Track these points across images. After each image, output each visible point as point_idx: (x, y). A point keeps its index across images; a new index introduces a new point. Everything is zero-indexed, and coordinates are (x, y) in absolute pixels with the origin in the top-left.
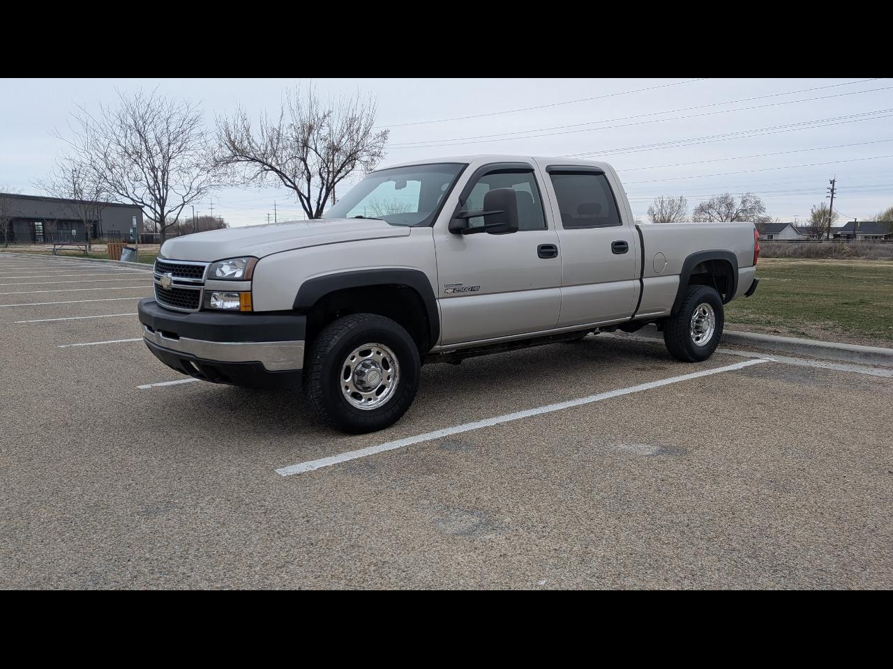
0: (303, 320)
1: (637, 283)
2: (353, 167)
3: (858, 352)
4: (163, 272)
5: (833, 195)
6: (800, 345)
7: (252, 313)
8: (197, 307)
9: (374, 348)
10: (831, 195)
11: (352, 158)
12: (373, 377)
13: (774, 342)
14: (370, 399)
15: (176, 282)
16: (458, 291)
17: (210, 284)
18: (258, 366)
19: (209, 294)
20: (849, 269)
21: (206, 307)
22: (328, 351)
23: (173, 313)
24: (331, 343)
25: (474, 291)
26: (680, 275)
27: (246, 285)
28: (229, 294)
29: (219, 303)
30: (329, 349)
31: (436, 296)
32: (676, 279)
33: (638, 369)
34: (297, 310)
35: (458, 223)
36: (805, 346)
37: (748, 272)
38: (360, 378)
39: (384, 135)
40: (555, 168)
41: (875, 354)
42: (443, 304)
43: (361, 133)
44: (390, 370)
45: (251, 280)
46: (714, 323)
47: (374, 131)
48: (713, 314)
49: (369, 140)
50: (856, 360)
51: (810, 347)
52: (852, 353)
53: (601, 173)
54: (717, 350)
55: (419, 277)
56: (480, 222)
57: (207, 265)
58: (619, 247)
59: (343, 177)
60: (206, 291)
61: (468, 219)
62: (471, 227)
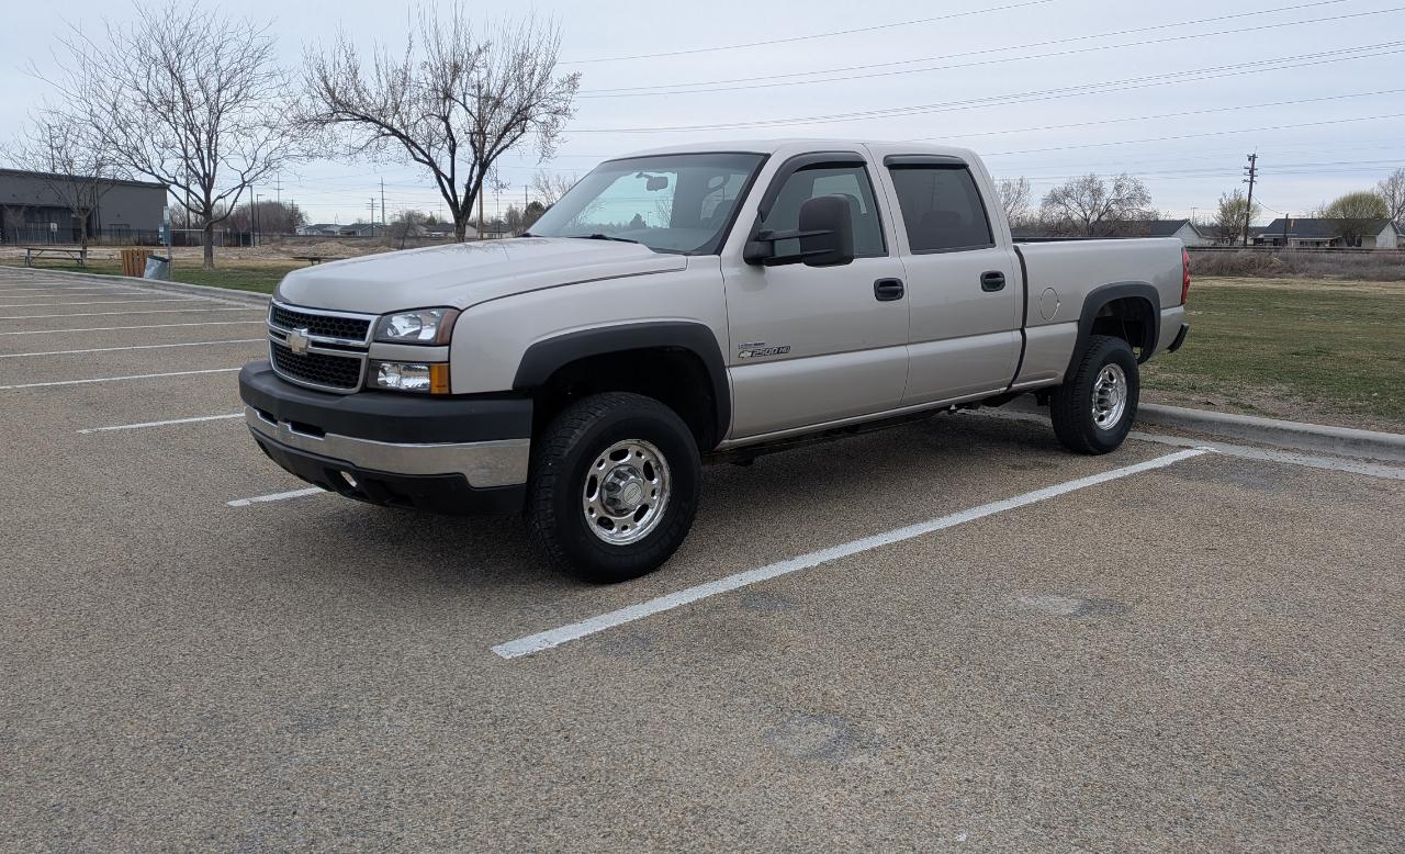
0: (527, 405)
1: (1018, 335)
2: (523, 131)
3: (1342, 439)
4: (291, 327)
5: (1252, 178)
6: (1250, 427)
7: (450, 397)
8: (355, 385)
9: (632, 445)
10: (1249, 178)
11: (521, 117)
12: (632, 492)
13: (1211, 422)
14: (625, 528)
15: (315, 344)
16: (760, 354)
17: (378, 350)
18: (457, 481)
19: (375, 366)
20: (1284, 294)
21: (370, 385)
22: (566, 454)
23: (313, 394)
24: (570, 441)
25: (781, 353)
26: (1079, 321)
27: (439, 353)
28: (409, 366)
29: (391, 380)
30: (567, 451)
31: (726, 364)
32: (1072, 328)
33: (1015, 467)
34: (521, 390)
35: (759, 248)
36: (1261, 428)
37: (1173, 315)
38: (612, 495)
39: (573, 80)
40: (897, 160)
41: (1368, 442)
42: (736, 375)
43: (536, 78)
44: (655, 481)
45: (449, 344)
46: (1125, 394)
47: (558, 74)
48: (1124, 380)
49: (549, 89)
50: (1339, 450)
51: (1267, 429)
52: (1332, 439)
53: (964, 166)
54: (1130, 435)
55: (700, 333)
56: (795, 248)
57: (373, 319)
58: (992, 281)
59: (506, 147)
60: (370, 361)
61: (772, 242)
62: (778, 254)
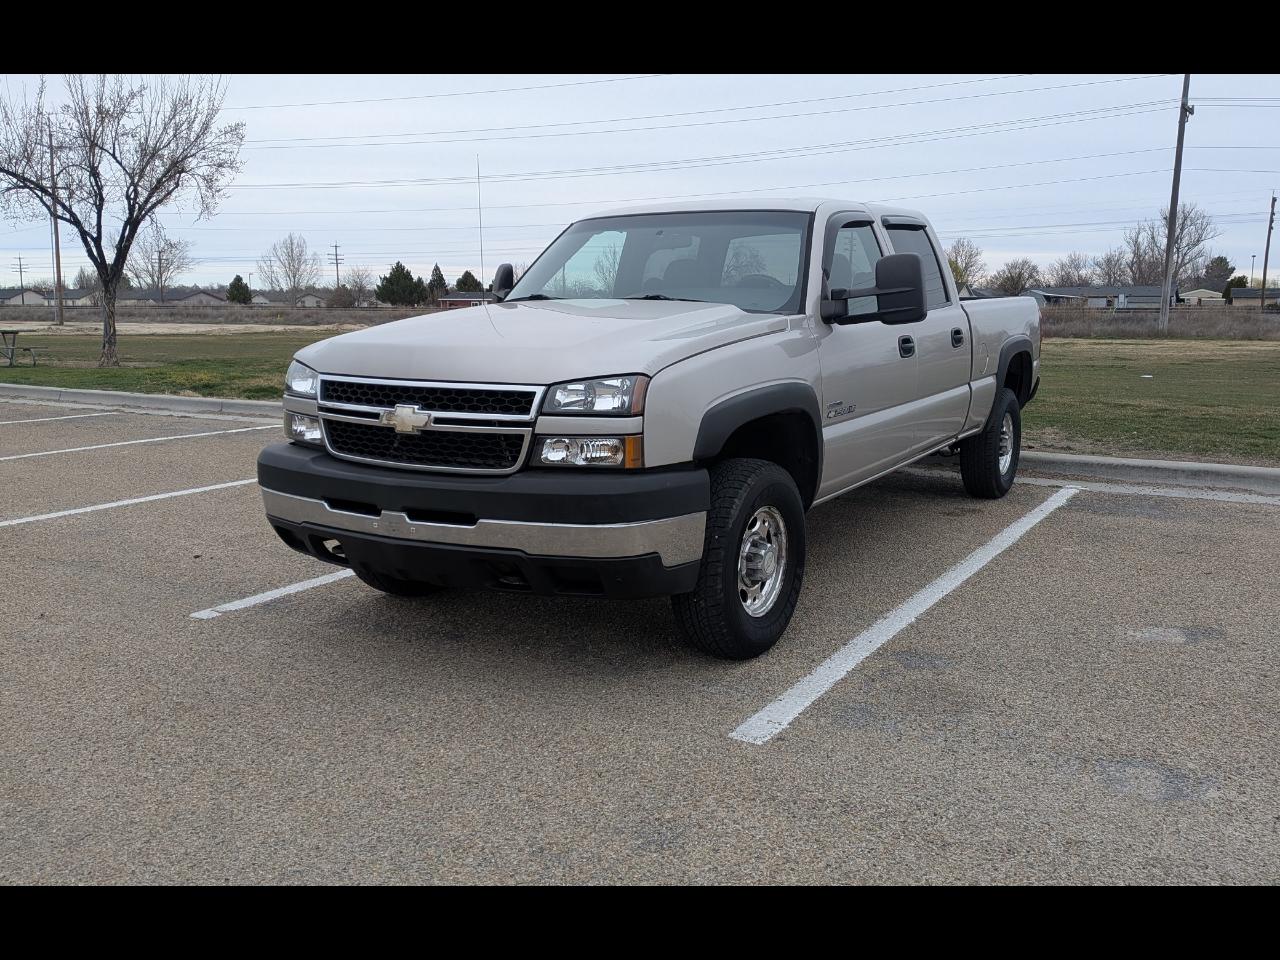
0: (703, 475)
1: (967, 388)
2: (177, 185)
3: (1183, 471)
4: (392, 404)
6: (1101, 465)
7: (643, 471)
8: (510, 465)
9: (760, 512)
11: (176, 168)
12: (769, 561)
13: (1063, 463)
14: (755, 599)
15: (438, 421)
16: (839, 413)
17: (545, 424)
18: (654, 559)
19: (538, 441)
21: (534, 463)
22: (730, 526)
24: (732, 511)
25: (850, 412)
26: (996, 374)
27: (629, 425)
29: (553, 455)
30: (731, 522)
31: (822, 424)
32: (991, 380)
34: (699, 462)
35: (834, 307)
36: (1110, 466)
38: (751, 566)
39: (235, 131)
41: (1207, 473)
42: (828, 434)
43: (196, 127)
45: (642, 415)
46: (1013, 443)
47: (219, 123)
48: (1011, 428)
49: (209, 139)
50: (1182, 481)
51: (1116, 467)
52: (1175, 472)
53: (922, 227)
55: (808, 394)
58: (957, 338)
60: (534, 436)
61: (846, 300)
62: (852, 312)
